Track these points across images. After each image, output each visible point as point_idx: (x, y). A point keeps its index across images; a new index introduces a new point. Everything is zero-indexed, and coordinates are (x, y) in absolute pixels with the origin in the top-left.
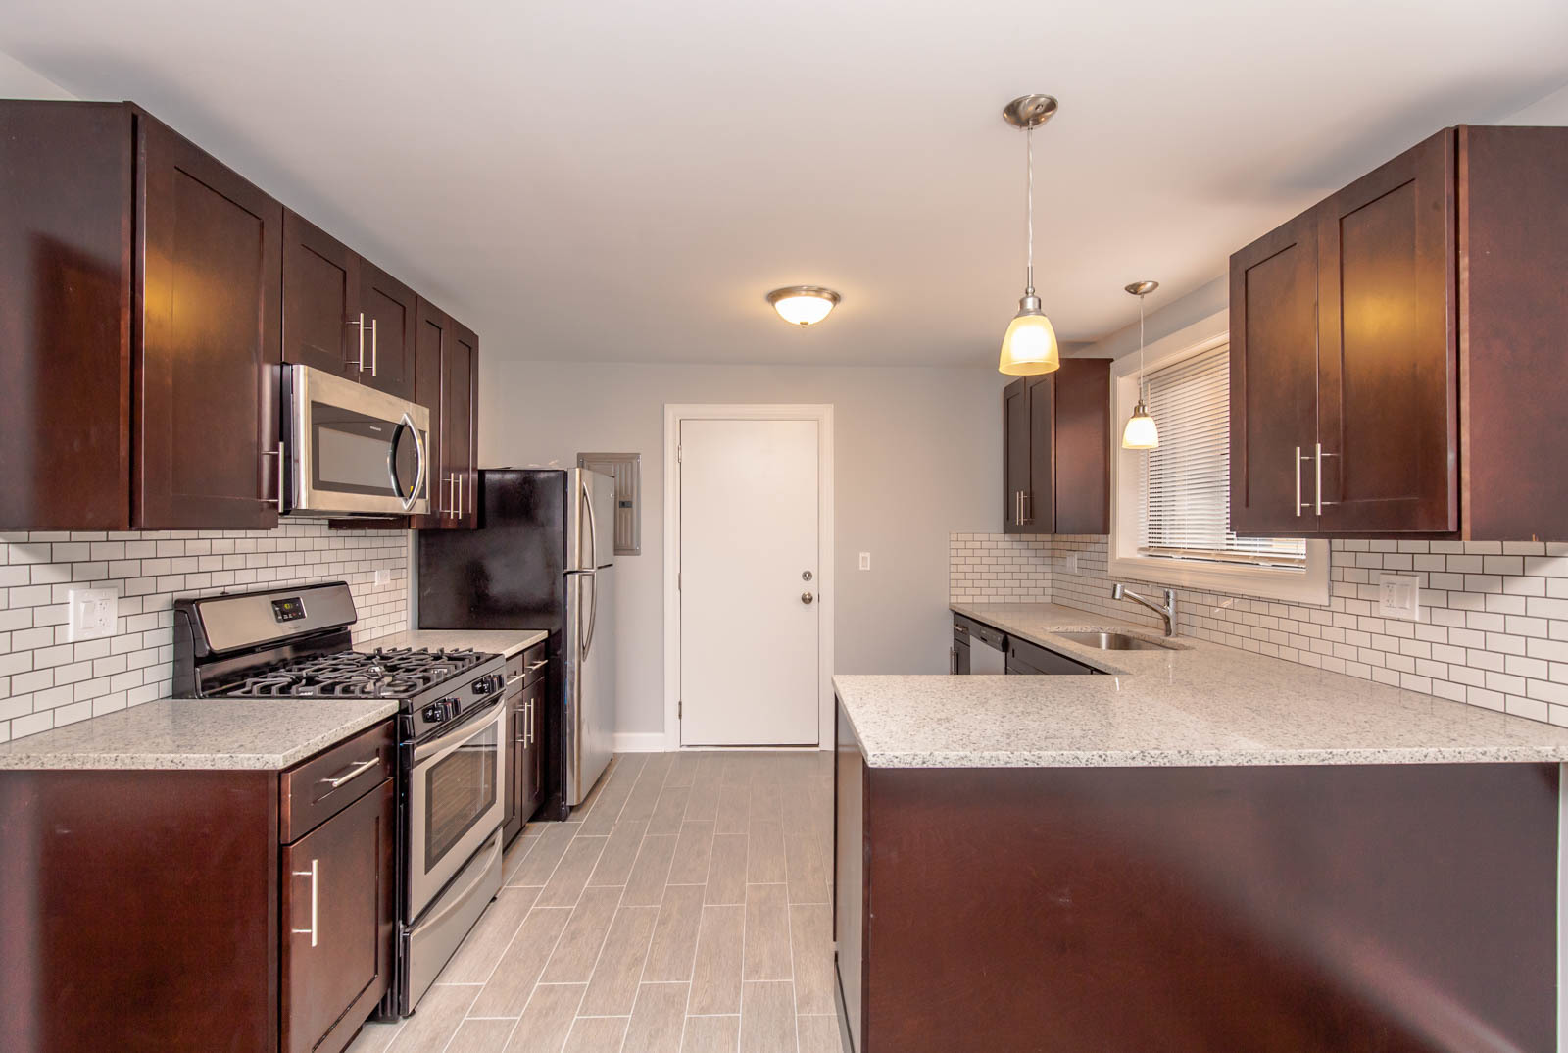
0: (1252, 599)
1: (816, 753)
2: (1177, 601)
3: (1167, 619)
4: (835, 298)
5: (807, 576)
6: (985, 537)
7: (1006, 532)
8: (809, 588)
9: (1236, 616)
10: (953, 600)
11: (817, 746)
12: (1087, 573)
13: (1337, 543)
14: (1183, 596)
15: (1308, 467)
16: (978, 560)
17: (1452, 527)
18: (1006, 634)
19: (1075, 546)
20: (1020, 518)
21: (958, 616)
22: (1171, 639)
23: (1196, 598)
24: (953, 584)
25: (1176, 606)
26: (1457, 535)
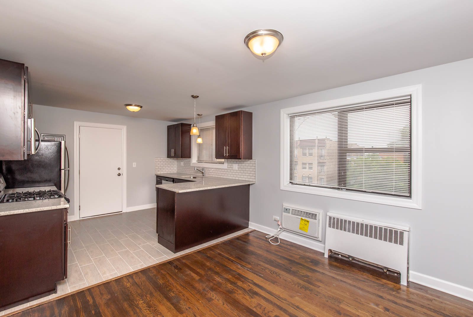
0: (216, 169)
1: (122, 214)
2: (205, 170)
3: (203, 173)
4: (141, 107)
5: (119, 169)
6: (163, 159)
7: (168, 157)
8: (120, 172)
9: (214, 172)
10: (156, 173)
11: (122, 212)
12: (185, 166)
13: (228, 160)
14: (205, 169)
15: (226, 149)
16: (161, 164)
17: (241, 158)
18: (173, 178)
19: (183, 160)
20: (173, 154)
21: (158, 177)
22: (204, 176)
23: (207, 169)
24: (156, 169)
25: (204, 171)
26: (241, 159)
